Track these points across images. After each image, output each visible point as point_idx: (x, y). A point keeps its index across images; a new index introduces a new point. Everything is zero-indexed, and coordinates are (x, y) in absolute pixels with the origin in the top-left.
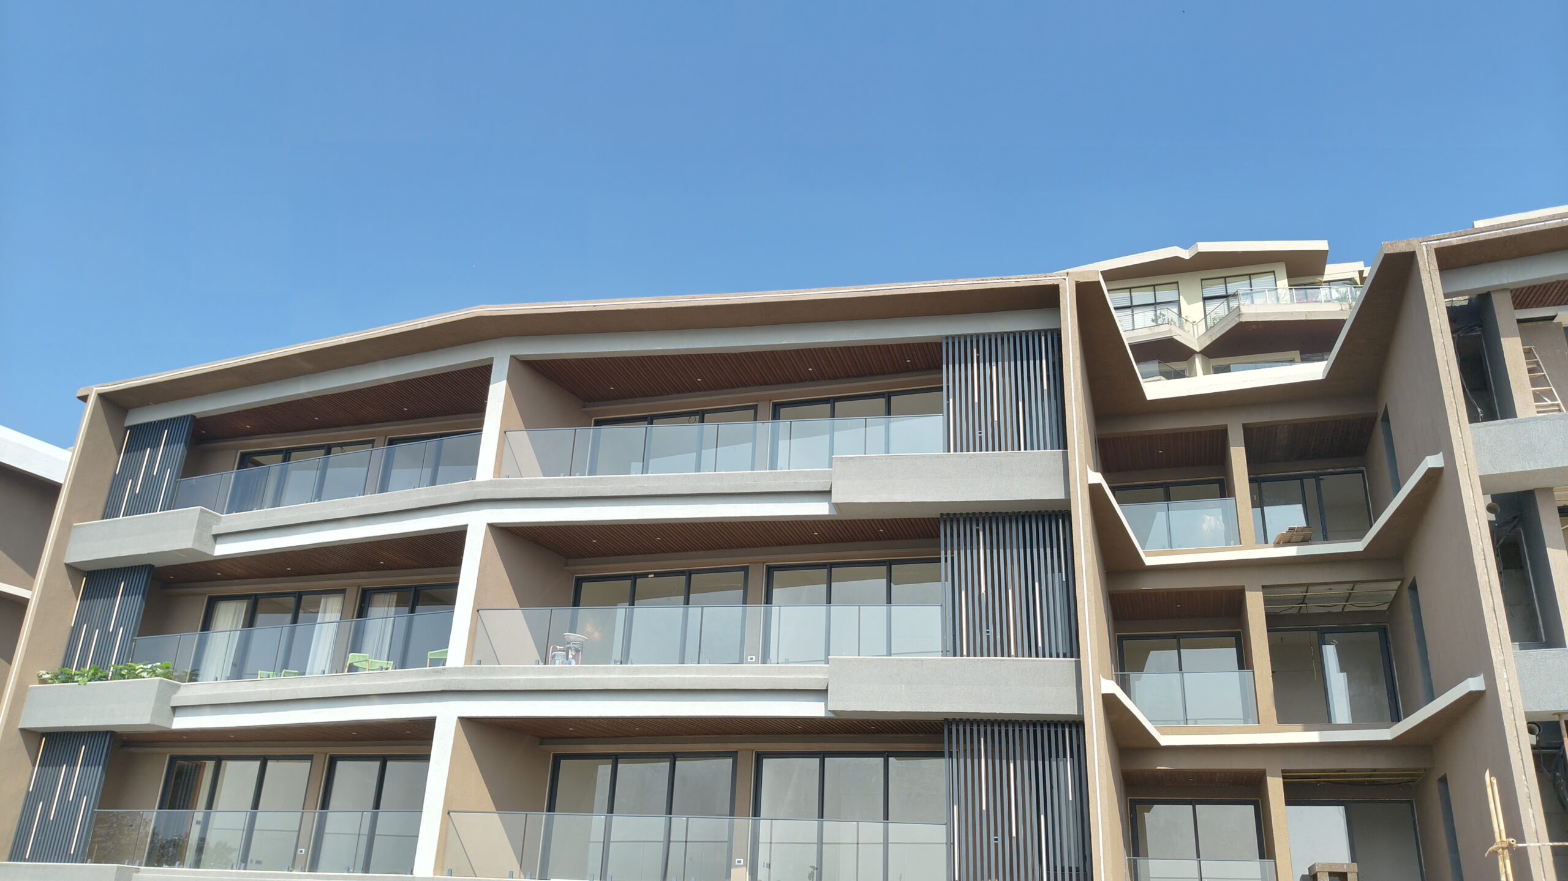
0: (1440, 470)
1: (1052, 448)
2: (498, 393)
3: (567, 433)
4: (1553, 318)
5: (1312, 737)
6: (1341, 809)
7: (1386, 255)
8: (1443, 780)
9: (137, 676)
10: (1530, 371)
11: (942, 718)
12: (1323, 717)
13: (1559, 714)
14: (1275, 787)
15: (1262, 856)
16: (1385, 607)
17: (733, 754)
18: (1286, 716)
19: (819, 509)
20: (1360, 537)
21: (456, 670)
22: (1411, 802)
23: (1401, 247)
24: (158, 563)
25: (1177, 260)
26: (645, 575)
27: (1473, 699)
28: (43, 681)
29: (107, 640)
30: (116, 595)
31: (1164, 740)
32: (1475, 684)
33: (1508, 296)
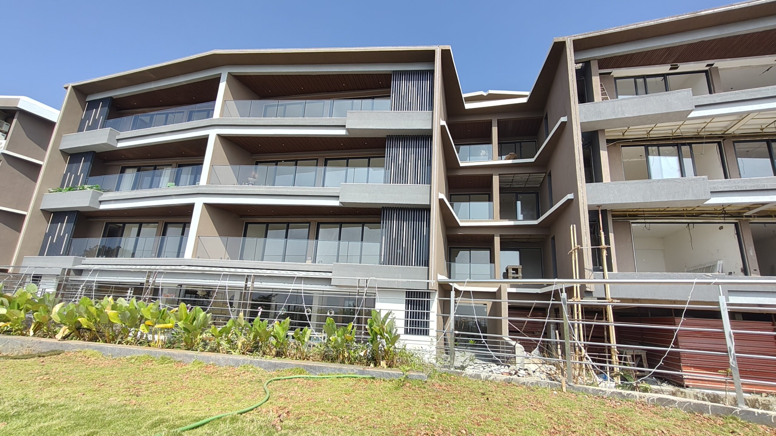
0: (565, 122)
1: (429, 110)
2: (223, 86)
3: (249, 102)
4: (611, 73)
5: (511, 223)
6: (518, 252)
7: (555, 43)
8: (553, 238)
9: (85, 189)
10: (601, 91)
11: (381, 207)
12: (515, 218)
13: (599, 206)
14: (497, 241)
15: (491, 263)
16: (539, 186)
17: (309, 223)
18: (502, 217)
19: (342, 132)
21: (203, 186)
22: (541, 249)
23: (561, 39)
25: (482, 95)
26: (281, 161)
27: (570, 201)
28: (51, 192)
29: (77, 178)
30: (81, 162)
31: (461, 224)
32: (570, 196)
33: (596, 62)
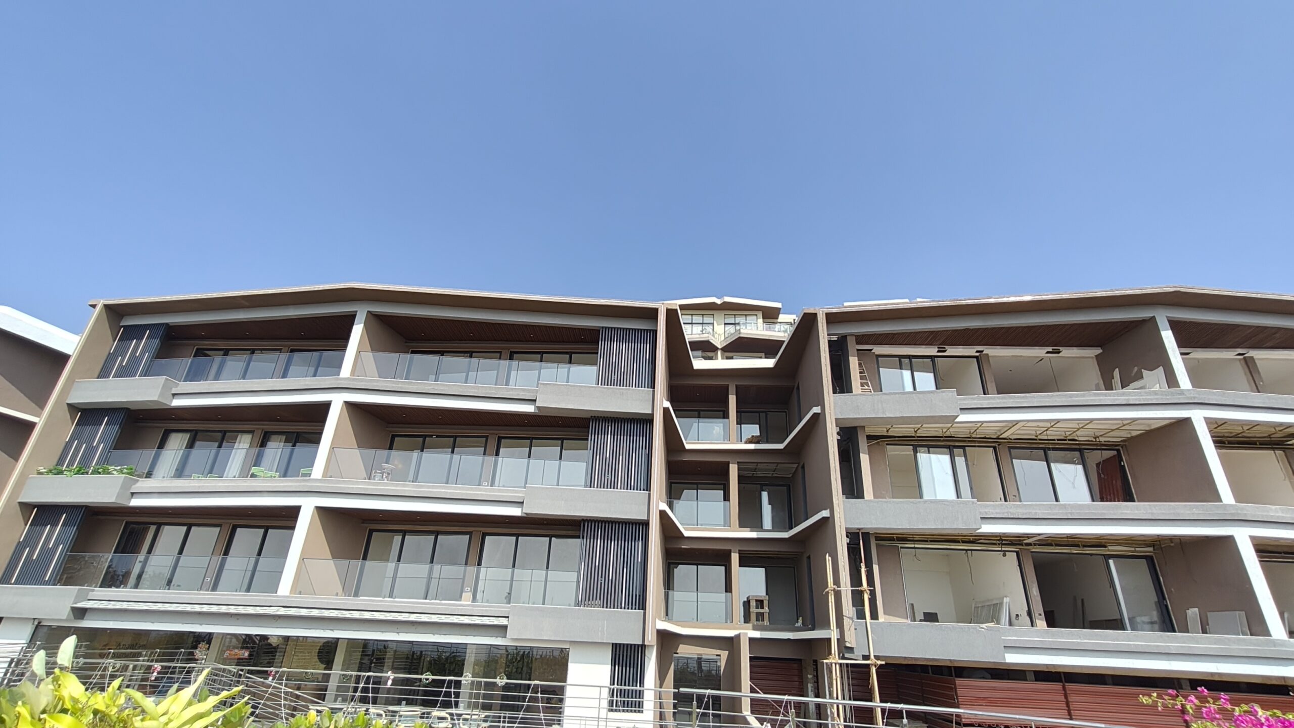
0: (819, 414)
1: (648, 388)
2: (358, 330)
3: (396, 355)
4: (872, 350)
5: (753, 535)
6: (764, 569)
7: (805, 313)
8: (809, 558)
9: (109, 473)
10: (860, 373)
11: (581, 519)
12: (758, 526)
13: (859, 529)
14: (735, 557)
15: (726, 591)
16: (790, 476)
17: (470, 533)
18: (743, 524)
19: (529, 409)
20: (782, 442)
21: (316, 480)
22: (794, 568)
23: (811, 311)
24: (132, 407)
25: (714, 303)
26: (431, 436)
27: (824, 520)
28: (41, 474)
29: (91, 451)
30: (101, 424)
31: (687, 534)
32: (825, 513)
33: (854, 338)
